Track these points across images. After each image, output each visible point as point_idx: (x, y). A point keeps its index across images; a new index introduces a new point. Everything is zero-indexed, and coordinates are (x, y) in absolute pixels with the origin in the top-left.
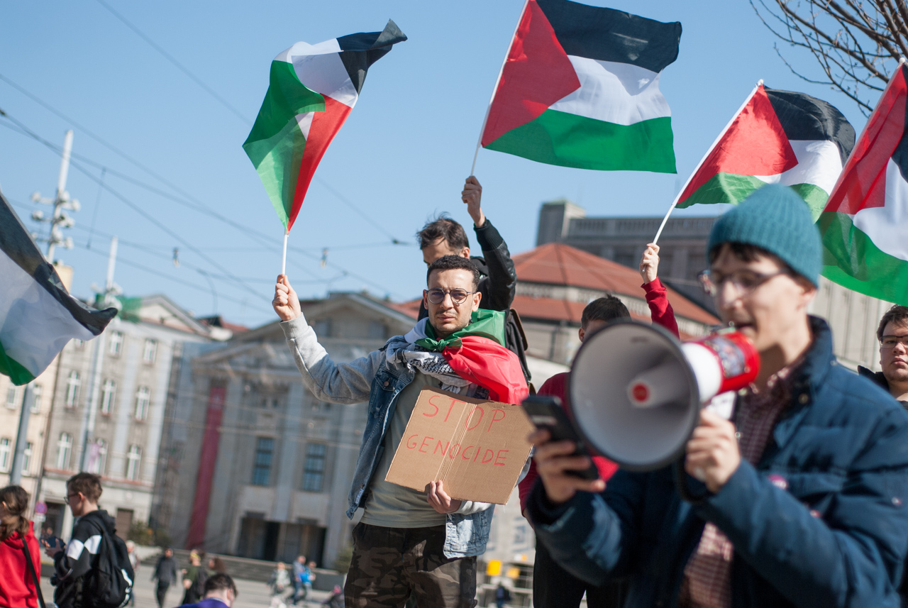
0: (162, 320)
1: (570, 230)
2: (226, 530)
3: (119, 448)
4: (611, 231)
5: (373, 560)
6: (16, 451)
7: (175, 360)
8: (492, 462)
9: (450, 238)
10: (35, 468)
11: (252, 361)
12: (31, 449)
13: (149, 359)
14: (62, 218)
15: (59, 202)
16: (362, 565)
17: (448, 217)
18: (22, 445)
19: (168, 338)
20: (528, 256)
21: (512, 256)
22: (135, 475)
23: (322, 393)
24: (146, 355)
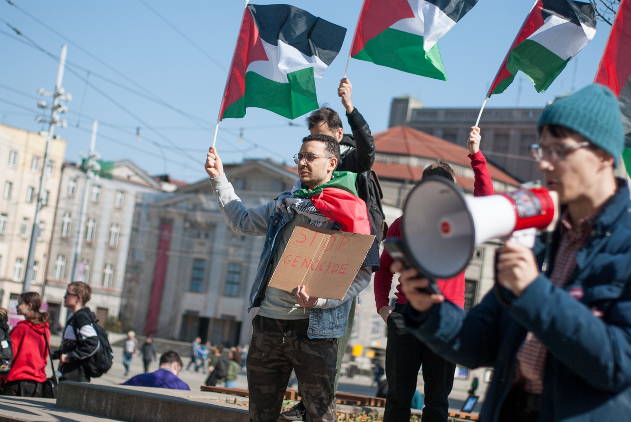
0: (129, 177)
1: (412, 117)
2: (172, 322)
3: (98, 266)
4: (441, 118)
5: (265, 340)
6: (27, 267)
7: (138, 205)
8: (338, 272)
9: (330, 121)
10: (40, 279)
11: (190, 206)
12: (38, 266)
13: (119, 204)
14: (59, 106)
15: (57, 95)
16: (258, 344)
17: (328, 106)
18: (31, 263)
19: (132, 190)
20: (383, 135)
21: (372, 134)
22: (109, 284)
23: (236, 228)
24: (117, 201)
